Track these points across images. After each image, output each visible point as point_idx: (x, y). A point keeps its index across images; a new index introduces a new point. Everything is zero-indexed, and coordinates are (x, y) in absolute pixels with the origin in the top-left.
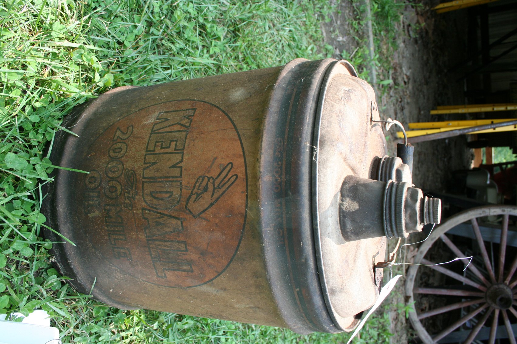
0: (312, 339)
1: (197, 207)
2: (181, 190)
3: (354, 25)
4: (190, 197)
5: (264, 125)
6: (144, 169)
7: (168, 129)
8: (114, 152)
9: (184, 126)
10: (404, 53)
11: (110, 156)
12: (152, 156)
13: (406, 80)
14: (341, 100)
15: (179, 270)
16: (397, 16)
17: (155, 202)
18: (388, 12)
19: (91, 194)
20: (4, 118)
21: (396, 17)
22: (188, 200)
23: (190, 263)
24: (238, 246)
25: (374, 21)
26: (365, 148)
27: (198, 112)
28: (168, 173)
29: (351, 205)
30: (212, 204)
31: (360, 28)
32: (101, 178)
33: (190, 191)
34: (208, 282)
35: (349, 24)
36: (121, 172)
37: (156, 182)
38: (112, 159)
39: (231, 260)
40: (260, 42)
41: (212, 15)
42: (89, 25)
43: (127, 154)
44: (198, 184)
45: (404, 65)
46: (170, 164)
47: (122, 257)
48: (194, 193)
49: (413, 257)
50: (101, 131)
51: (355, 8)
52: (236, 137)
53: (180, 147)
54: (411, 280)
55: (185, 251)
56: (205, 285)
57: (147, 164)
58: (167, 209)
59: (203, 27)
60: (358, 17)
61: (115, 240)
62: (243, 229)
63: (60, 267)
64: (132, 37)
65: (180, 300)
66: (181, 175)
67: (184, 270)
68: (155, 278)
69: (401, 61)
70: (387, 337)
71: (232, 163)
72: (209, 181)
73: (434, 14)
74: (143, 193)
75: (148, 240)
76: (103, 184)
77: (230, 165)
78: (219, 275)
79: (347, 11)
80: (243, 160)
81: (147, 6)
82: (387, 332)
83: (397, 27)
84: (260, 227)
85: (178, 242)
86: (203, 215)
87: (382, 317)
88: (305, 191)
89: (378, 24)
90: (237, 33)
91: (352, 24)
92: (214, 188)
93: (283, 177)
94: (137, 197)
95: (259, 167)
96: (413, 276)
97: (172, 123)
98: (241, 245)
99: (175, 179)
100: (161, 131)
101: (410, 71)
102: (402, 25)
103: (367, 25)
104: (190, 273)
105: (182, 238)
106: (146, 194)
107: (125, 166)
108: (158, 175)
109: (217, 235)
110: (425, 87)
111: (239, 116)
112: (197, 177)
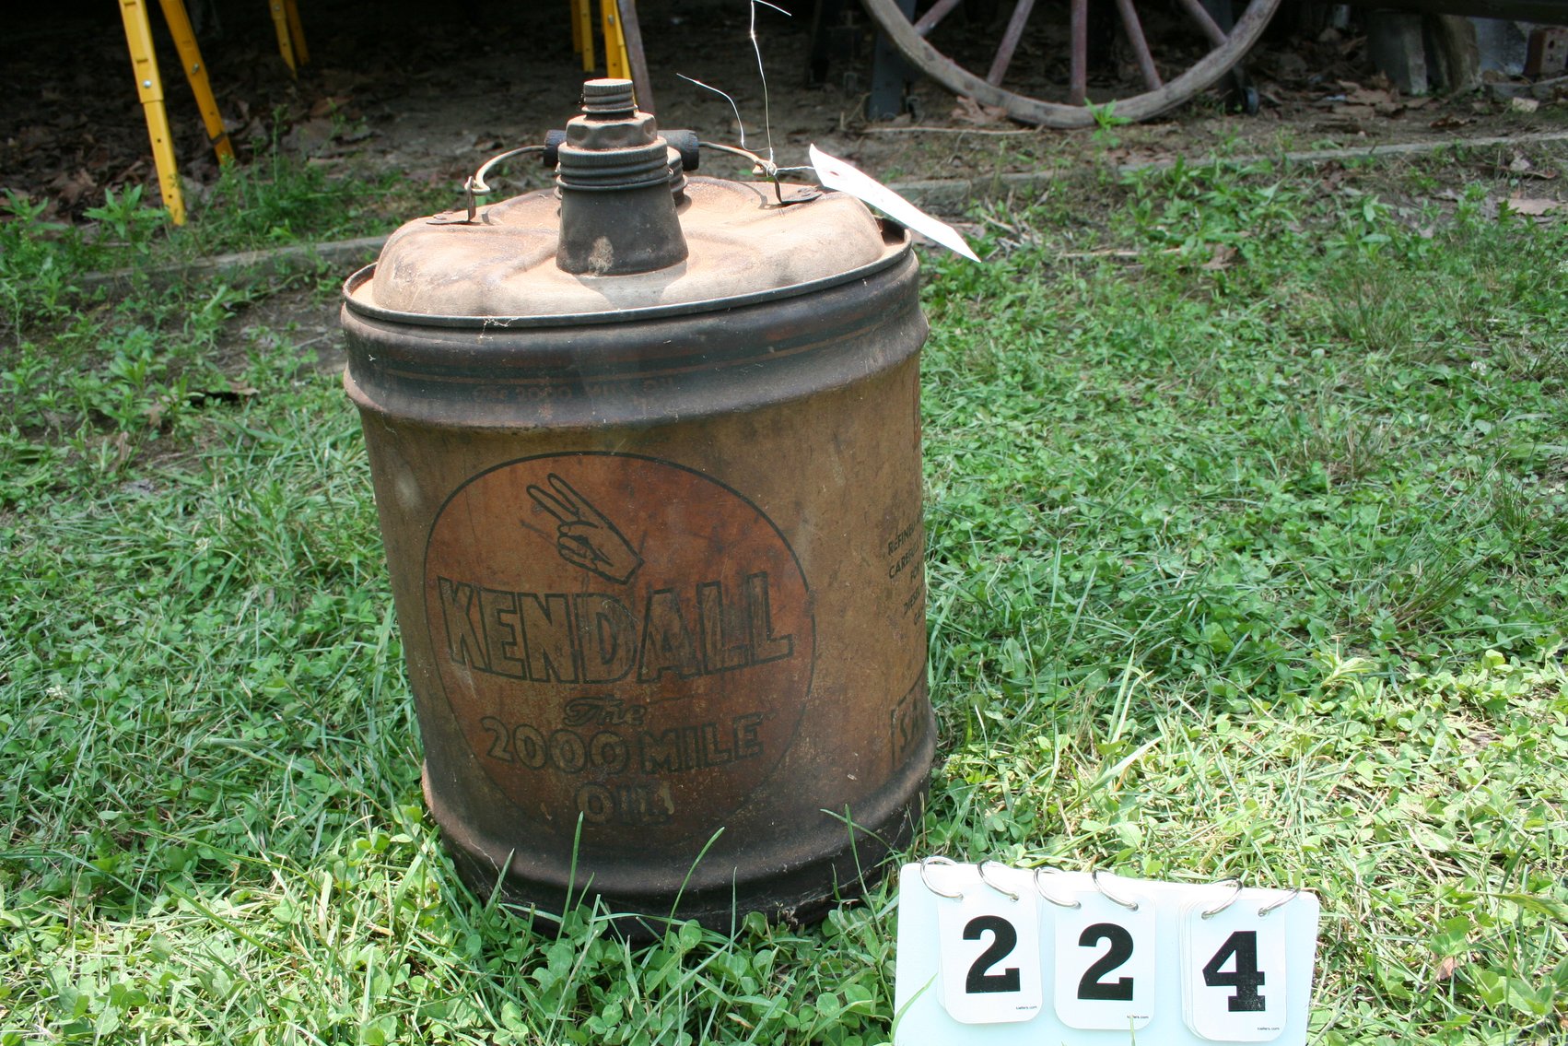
0: (1149, 370)
1: (620, 562)
2: (591, 595)
3: (328, 289)
4: (602, 574)
5: (452, 426)
6: (559, 680)
7: (480, 635)
8: (534, 756)
9: (470, 599)
10: (416, 152)
11: (542, 767)
12: (533, 664)
13: (489, 145)
14: (411, 282)
15: (767, 603)
16: (310, 177)
17: (621, 653)
18: (295, 199)
19: (624, 806)
20: (468, 1004)
21: (312, 180)
22: (609, 579)
23: (746, 579)
24: (690, 470)
25: (321, 235)
26: (520, 233)
27: (444, 574)
28: (561, 625)
29: (602, 252)
30: (612, 527)
31: (335, 272)
32: (590, 783)
33: (591, 574)
34: (784, 540)
35: (324, 303)
36: (572, 736)
37: (582, 652)
38: (548, 757)
39: (724, 486)
40: (356, 516)
41: (280, 619)
42: (284, 857)
43: (534, 724)
44: (576, 558)
45: (447, 152)
46: (543, 622)
47: (755, 735)
48: (593, 567)
49: (982, 108)
50: (499, 796)
51: (283, 286)
52: (480, 482)
53: (507, 603)
54: (1048, 112)
55: (719, 587)
56: (794, 548)
57: (548, 675)
58: (633, 627)
59: (309, 641)
60: (307, 279)
61: (717, 750)
62: (652, 460)
63: (811, 900)
64: (321, 781)
65: (850, 613)
66: (561, 596)
67: (766, 593)
68: (796, 662)
69: (437, 160)
70: (1186, 173)
71: (528, 488)
72: (565, 535)
73: (309, 71)
74: (607, 681)
75: (708, 672)
76: (601, 778)
77: (532, 491)
78: (763, 515)
79: (292, 307)
80: (520, 465)
81: (252, 754)
82: (1172, 173)
83: (344, 173)
84: (641, 423)
85: (700, 602)
86: (635, 545)
87: (1132, 188)
88: (566, 338)
89: (328, 225)
90: (329, 569)
91: (326, 295)
92: (579, 522)
93: (542, 381)
94: (618, 695)
95: (527, 429)
96: (1037, 107)
97: (468, 627)
98: (688, 465)
99: (572, 608)
100: (484, 651)
101: (465, 132)
102: (336, 160)
103: (328, 255)
104: (771, 580)
105: (691, 593)
106: (609, 673)
107: (560, 726)
108: (567, 649)
109: (673, 514)
110: (514, 90)
111: (444, 479)
112: (561, 561)
